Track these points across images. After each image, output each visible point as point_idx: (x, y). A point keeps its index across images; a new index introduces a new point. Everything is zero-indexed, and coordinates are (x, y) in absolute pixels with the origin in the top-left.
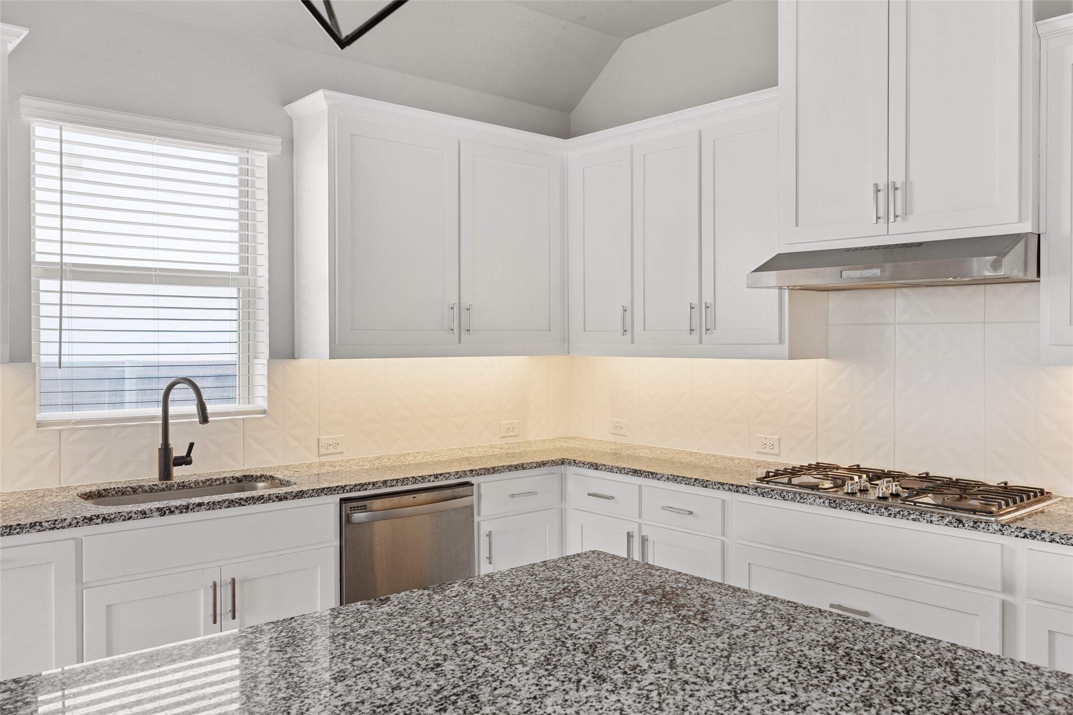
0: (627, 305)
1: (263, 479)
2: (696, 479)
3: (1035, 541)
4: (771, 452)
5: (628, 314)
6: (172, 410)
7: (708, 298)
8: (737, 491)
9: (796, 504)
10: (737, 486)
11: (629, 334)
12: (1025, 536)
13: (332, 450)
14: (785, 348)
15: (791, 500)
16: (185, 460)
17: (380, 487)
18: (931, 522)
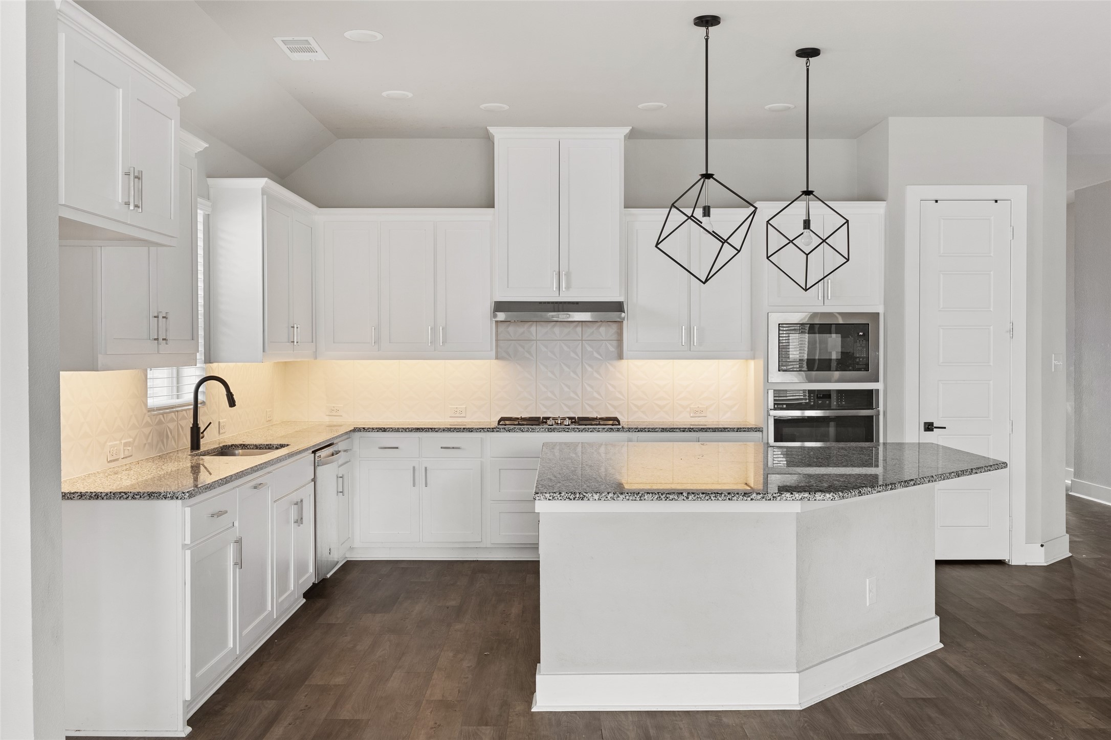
1: (233, 447)
2: (463, 428)
4: (461, 415)
7: (442, 323)
8: (493, 431)
9: (529, 433)
10: (493, 428)
11: (377, 345)
14: (494, 352)
15: (526, 432)
18: (599, 431)
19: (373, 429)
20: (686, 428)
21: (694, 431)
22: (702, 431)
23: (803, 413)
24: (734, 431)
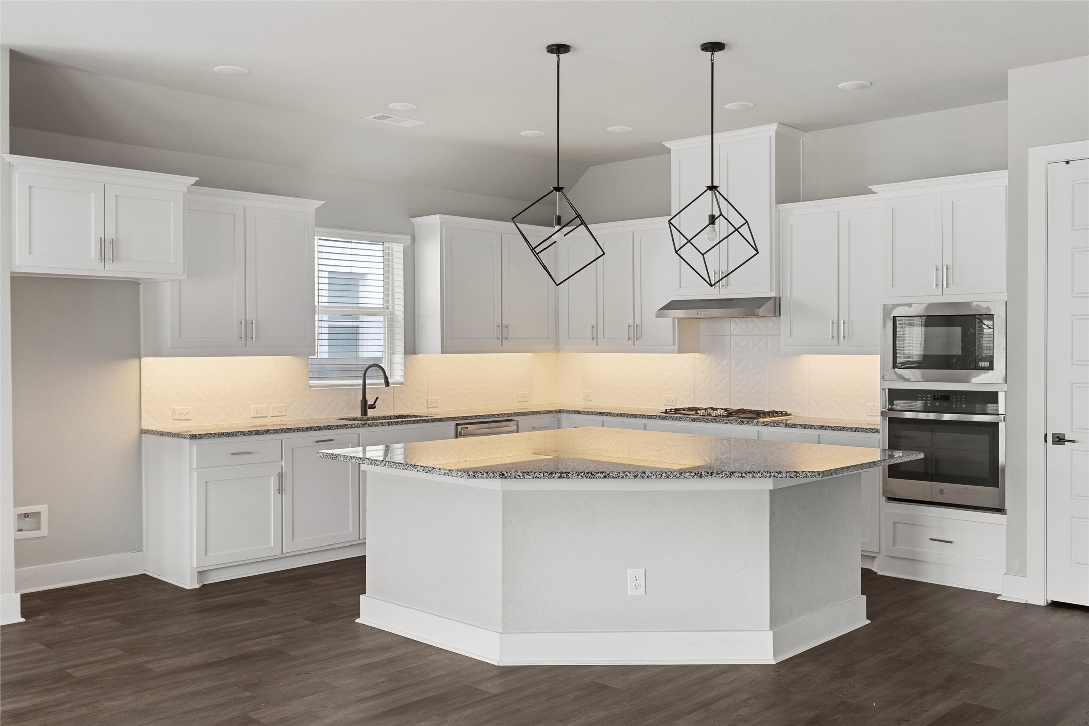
0: (594, 324)
2: (631, 414)
3: (768, 427)
4: (673, 404)
5: (595, 329)
6: (367, 381)
7: (638, 321)
8: (651, 418)
10: (651, 416)
11: (595, 341)
12: (765, 425)
13: (434, 405)
14: (676, 347)
16: (372, 407)
17: (474, 419)
19: (572, 411)
20: (807, 425)
21: (814, 428)
22: (822, 429)
23: (917, 415)
24: (852, 430)
